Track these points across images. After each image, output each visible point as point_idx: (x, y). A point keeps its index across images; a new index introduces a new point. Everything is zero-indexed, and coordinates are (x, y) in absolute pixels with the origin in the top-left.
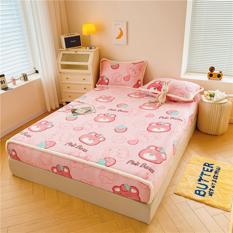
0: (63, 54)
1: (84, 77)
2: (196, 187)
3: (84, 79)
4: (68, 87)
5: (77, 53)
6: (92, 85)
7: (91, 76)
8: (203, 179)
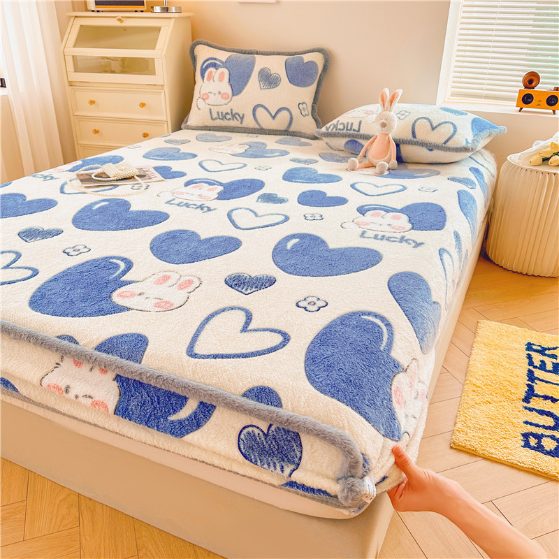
0: (83, 29)
2: (521, 421)
3: (143, 105)
4: (96, 132)
5: (123, 24)
6: (166, 124)
7: (163, 94)
8: (539, 393)
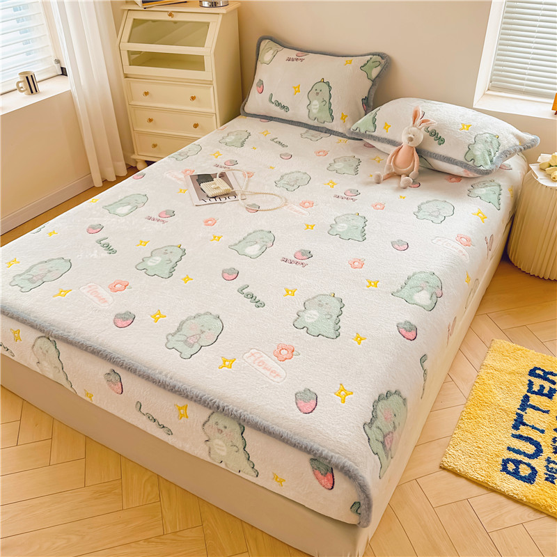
0: (137, 23)
1: (195, 92)
2: (505, 447)
3: (193, 98)
4: (150, 120)
5: (173, 19)
6: (214, 117)
7: (212, 89)
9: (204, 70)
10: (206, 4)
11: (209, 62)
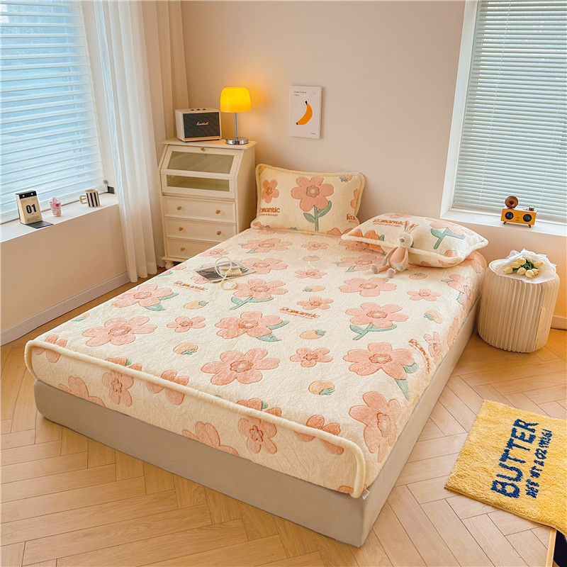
1: (219, 207)
2: (495, 474)
3: (218, 212)
4: (181, 229)
5: (205, 153)
6: (235, 226)
7: (234, 205)
8: (511, 457)
9: (228, 191)
10: (231, 142)
11: (233, 186)
